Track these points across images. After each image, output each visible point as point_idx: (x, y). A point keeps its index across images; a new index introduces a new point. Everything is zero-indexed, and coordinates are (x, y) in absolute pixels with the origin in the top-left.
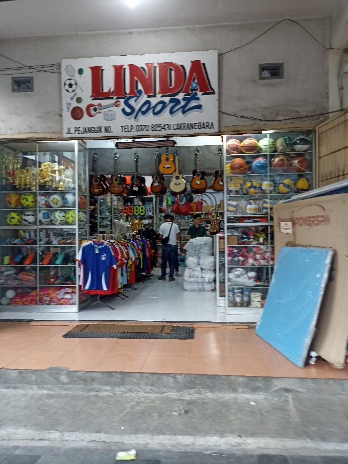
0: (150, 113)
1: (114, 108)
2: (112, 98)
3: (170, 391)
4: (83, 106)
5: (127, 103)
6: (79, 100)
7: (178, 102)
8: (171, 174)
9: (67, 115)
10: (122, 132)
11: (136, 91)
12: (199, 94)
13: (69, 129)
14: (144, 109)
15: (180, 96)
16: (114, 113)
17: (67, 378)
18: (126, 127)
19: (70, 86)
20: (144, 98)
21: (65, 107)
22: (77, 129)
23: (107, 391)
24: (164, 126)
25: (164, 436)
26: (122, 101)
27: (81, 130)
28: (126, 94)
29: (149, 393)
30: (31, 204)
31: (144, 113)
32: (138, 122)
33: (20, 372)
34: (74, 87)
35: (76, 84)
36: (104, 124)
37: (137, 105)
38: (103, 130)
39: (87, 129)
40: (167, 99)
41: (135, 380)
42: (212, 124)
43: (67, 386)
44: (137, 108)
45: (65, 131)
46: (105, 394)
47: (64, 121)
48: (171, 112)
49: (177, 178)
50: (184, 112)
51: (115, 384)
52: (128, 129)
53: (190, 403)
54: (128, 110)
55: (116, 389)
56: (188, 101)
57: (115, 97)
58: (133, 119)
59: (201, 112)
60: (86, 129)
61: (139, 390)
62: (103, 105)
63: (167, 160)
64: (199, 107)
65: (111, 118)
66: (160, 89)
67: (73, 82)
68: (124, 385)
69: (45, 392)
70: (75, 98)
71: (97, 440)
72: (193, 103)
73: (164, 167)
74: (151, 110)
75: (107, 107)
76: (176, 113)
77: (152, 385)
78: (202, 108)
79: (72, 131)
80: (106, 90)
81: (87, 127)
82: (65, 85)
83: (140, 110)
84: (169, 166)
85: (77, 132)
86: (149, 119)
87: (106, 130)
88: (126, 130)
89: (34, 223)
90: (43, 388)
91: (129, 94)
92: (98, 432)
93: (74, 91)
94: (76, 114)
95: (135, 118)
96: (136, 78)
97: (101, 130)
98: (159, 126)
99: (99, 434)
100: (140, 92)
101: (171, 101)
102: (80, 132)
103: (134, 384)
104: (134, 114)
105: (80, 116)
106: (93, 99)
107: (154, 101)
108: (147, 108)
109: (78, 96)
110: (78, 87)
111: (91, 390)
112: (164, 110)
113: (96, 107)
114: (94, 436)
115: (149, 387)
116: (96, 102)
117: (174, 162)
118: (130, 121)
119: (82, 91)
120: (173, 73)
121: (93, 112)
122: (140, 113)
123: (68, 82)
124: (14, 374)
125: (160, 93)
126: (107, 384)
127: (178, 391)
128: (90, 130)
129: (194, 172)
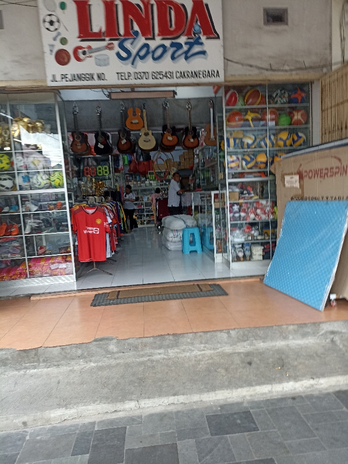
0: (149, 58)
1: (107, 52)
2: (104, 40)
3: (224, 346)
4: (69, 48)
5: (121, 46)
6: (64, 41)
7: (179, 46)
8: (139, 130)
9: (50, 59)
10: (118, 79)
11: (131, 32)
12: (203, 38)
13: (54, 76)
14: (142, 53)
15: (182, 40)
16: (107, 57)
17: (117, 347)
18: (123, 74)
19: (51, 23)
20: (142, 41)
21: (47, 49)
22: (64, 77)
23: (160, 354)
24: (166, 73)
25: (242, 389)
26: (116, 43)
27: (69, 77)
28: (120, 35)
29: (204, 350)
30: (7, 167)
31: (142, 58)
32: (135, 68)
33: (62, 349)
34: (56, 25)
35: (58, 21)
36: (96, 70)
37: (134, 48)
38: (95, 77)
39: (76, 76)
40: (167, 43)
41: (189, 340)
42: (218, 72)
43: (116, 356)
44: (134, 52)
45: (50, 78)
46: (158, 357)
47: (46, 66)
48: (173, 58)
49: (146, 134)
50: (186, 58)
51: (168, 347)
52: (125, 76)
53: (248, 354)
54: (124, 55)
55: (170, 351)
56: (191, 45)
57: (107, 39)
58: (130, 65)
59: (206, 59)
60: (74, 76)
61: (193, 349)
62: (93, 47)
63: (135, 114)
64: (204, 53)
65: (104, 62)
66: (159, 31)
67: (54, 19)
68: (178, 347)
69: (92, 364)
70: (59, 38)
71: (175, 402)
72: (197, 49)
73: (132, 123)
74: (150, 56)
75: (98, 50)
76: (178, 59)
77: (206, 343)
78: (206, 54)
79: (58, 78)
80: (95, 29)
81: (75, 73)
82: (44, 21)
83: (138, 54)
84: (136, 121)
85: (64, 80)
86: (148, 65)
87: (99, 77)
88: (123, 78)
89: (11, 188)
90: (91, 361)
91: (124, 36)
92: (174, 395)
93: (56, 29)
94: (62, 58)
95: (133, 64)
96: (131, 17)
97: (93, 78)
98: (160, 73)
99: (176, 397)
100: (136, 33)
101: (172, 45)
102: (68, 79)
103: (188, 344)
104: (131, 59)
105: (66, 60)
106: (82, 41)
107: (153, 44)
108: (145, 53)
109: (63, 36)
110: (62, 25)
111: (143, 356)
112: (165, 55)
113: (86, 50)
114: (172, 399)
115: (203, 345)
116: (85, 44)
117: (142, 117)
118: (127, 68)
119: (67, 30)
120: (173, 13)
121: (81, 56)
122: (138, 58)
123: (48, 19)
124: (56, 351)
125: (159, 35)
126: (160, 348)
127: (231, 346)
128: (79, 77)
129: (165, 128)
